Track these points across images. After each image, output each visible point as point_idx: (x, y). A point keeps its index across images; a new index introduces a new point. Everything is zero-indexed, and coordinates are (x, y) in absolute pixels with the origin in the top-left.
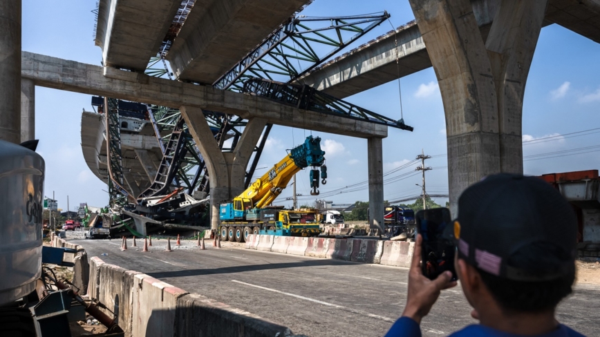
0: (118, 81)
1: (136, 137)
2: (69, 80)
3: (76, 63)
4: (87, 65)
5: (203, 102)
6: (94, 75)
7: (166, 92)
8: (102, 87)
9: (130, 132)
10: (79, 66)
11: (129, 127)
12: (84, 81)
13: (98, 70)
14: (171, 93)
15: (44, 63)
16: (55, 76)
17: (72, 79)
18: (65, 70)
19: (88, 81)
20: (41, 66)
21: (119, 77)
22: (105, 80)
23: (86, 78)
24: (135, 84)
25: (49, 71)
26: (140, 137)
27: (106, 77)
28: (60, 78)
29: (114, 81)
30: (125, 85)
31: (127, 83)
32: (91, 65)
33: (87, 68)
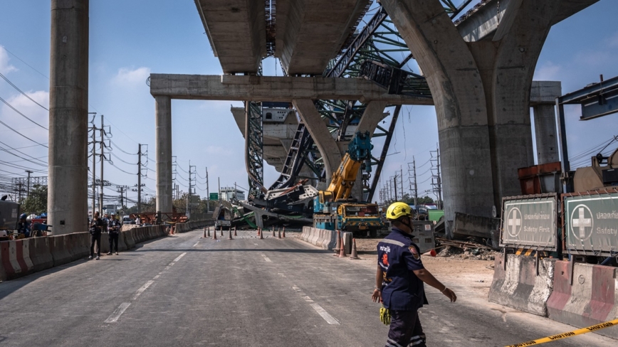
0: (233, 86)
1: (280, 126)
2: (194, 91)
3: (199, 75)
4: (208, 76)
5: (313, 93)
6: (213, 84)
7: (276, 89)
8: (221, 93)
9: (275, 123)
10: (202, 78)
11: (273, 117)
12: (206, 90)
13: (217, 78)
14: (281, 89)
15: (176, 80)
16: (185, 90)
17: (196, 90)
18: (191, 83)
19: (209, 90)
20: (173, 84)
21: (234, 82)
22: (222, 86)
23: (207, 88)
24: (248, 86)
25: (179, 87)
26: (285, 126)
27: (223, 84)
28: (188, 91)
29: (230, 86)
30: (239, 88)
31: (241, 86)
32: (211, 76)
33: (209, 79)
